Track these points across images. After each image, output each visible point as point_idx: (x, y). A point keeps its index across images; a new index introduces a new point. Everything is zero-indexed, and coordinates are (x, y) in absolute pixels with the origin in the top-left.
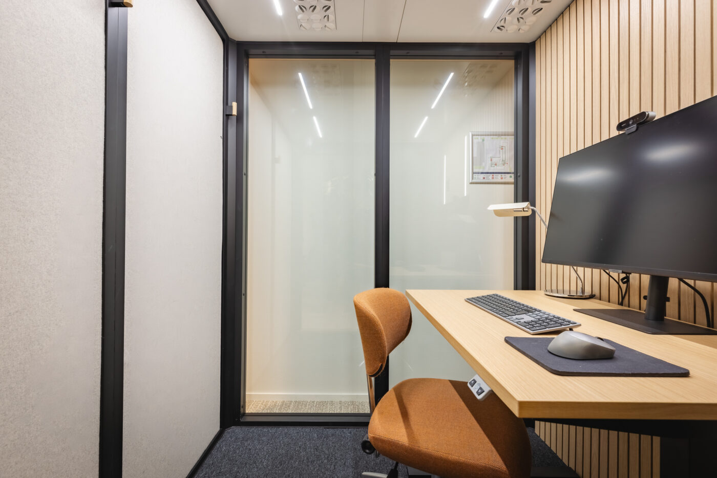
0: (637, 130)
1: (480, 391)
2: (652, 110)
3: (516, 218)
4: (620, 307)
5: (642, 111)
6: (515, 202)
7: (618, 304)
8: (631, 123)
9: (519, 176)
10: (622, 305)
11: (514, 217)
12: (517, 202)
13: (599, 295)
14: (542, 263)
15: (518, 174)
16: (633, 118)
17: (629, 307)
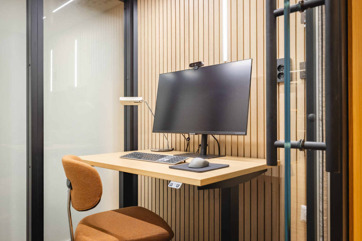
0: (198, 69)
1: (177, 186)
2: (204, 62)
3: (126, 107)
4: (186, 153)
5: (199, 61)
6: (124, 96)
7: (185, 151)
8: (195, 65)
9: (128, 79)
10: (187, 152)
11: (124, 106)
12: (126, 96)
13: (175, 148)
14: (152, 133)
15: (127, 78)
16: (196, 63)
17: (189, 152)
